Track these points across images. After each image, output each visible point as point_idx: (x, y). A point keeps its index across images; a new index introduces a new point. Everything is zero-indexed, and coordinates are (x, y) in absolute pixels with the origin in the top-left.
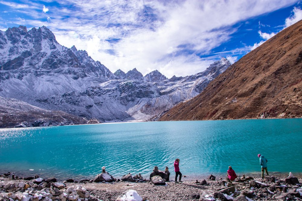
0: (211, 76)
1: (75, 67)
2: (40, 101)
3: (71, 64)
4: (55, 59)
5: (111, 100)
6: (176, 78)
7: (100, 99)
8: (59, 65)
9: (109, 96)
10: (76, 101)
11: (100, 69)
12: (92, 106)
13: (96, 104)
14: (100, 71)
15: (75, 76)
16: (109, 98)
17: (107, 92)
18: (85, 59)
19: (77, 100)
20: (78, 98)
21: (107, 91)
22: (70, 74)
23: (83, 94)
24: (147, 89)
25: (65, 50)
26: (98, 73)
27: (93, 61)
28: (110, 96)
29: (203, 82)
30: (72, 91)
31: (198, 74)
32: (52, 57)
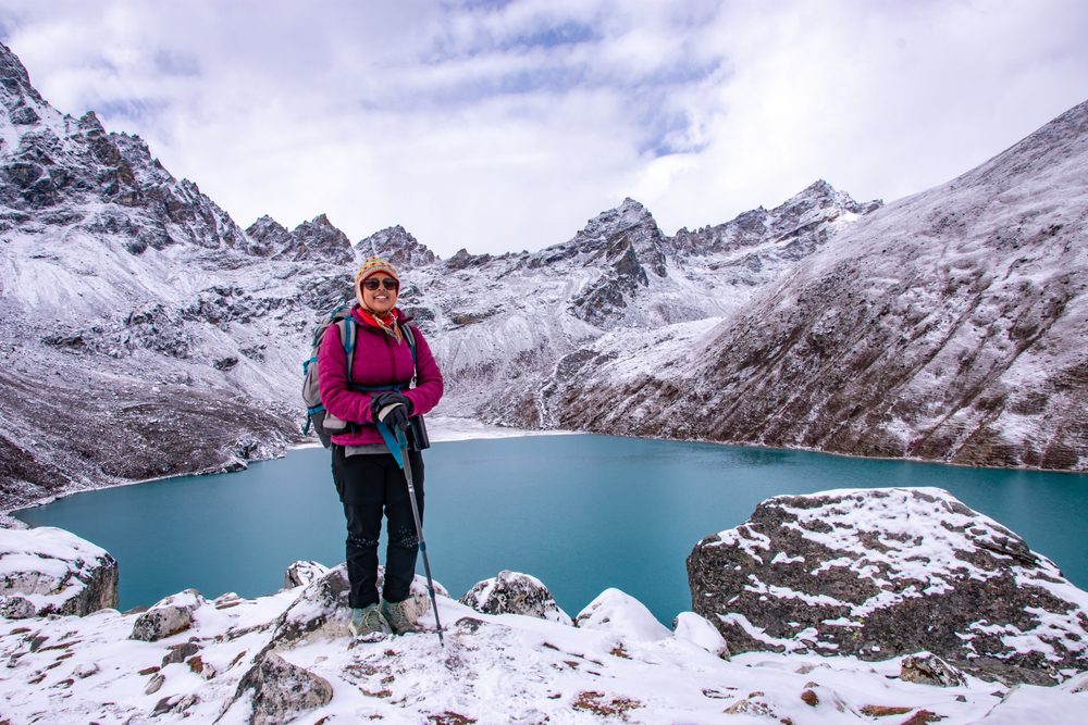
0: (613, 266)
1: (126, 205)
2: (55, 342)
3: (112, 191)
4: (45, 168)
5: (288, 338)
6: (470, 257)
7: (252, 333)
8: (61, 194)
9: (280, 322)
10: (178, 342)
11: (200, 212)
12: (237, 361)
13: (245, 352)
14: (198, 219)
15: (135, 240)
16: (282, 331)
17: (269, 309)
18: (141, 171)
19: (179, 338)
20: (179, 330)
21: (267, 304)
22: (116, 231)
23: (190, 314)
24: (412, 301)
25: (81, 135)
26: (193, 228)
27: (172, 179)
28: (283, 325)
29: (595, 286)
30: (154, 306)
31: (550, 249)
32: (32, 158)
